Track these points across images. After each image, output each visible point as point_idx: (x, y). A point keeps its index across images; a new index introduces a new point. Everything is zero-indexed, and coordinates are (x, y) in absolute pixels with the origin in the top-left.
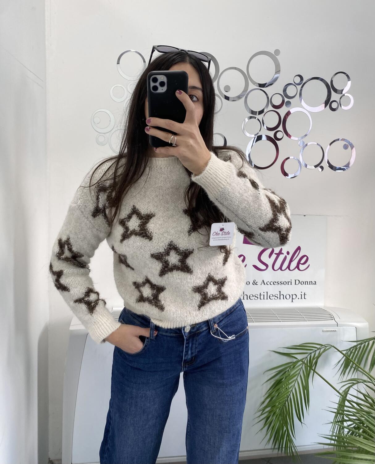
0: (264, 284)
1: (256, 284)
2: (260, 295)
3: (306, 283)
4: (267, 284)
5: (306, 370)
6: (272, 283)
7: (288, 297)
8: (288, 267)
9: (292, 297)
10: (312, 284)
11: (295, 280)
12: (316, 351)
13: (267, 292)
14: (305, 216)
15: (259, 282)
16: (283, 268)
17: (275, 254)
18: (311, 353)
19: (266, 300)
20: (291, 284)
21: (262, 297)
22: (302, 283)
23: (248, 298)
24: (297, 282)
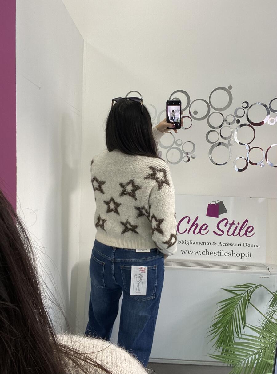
0: (221, 245)
1: (215, 245)
2: (218, 252)
3: (252, 246)
4: (223, 245)
5: (243, 301)
6: (226, 245)
7: (238, 255)
8: (239, 234)
9: (242, 255)
10: (256, 247)
11: (244, 243)
12: (251, 288)
13: (223, 251)
14: (251, 198)
15: (218, 243)
16: (235, 235)
17: (229, 224)
18: (248, 290)
19: (222, 256)
20: (241, 246)
21: (219, 254)
22: (249, 246)
23: (210, 254)
24: (245, 245)
